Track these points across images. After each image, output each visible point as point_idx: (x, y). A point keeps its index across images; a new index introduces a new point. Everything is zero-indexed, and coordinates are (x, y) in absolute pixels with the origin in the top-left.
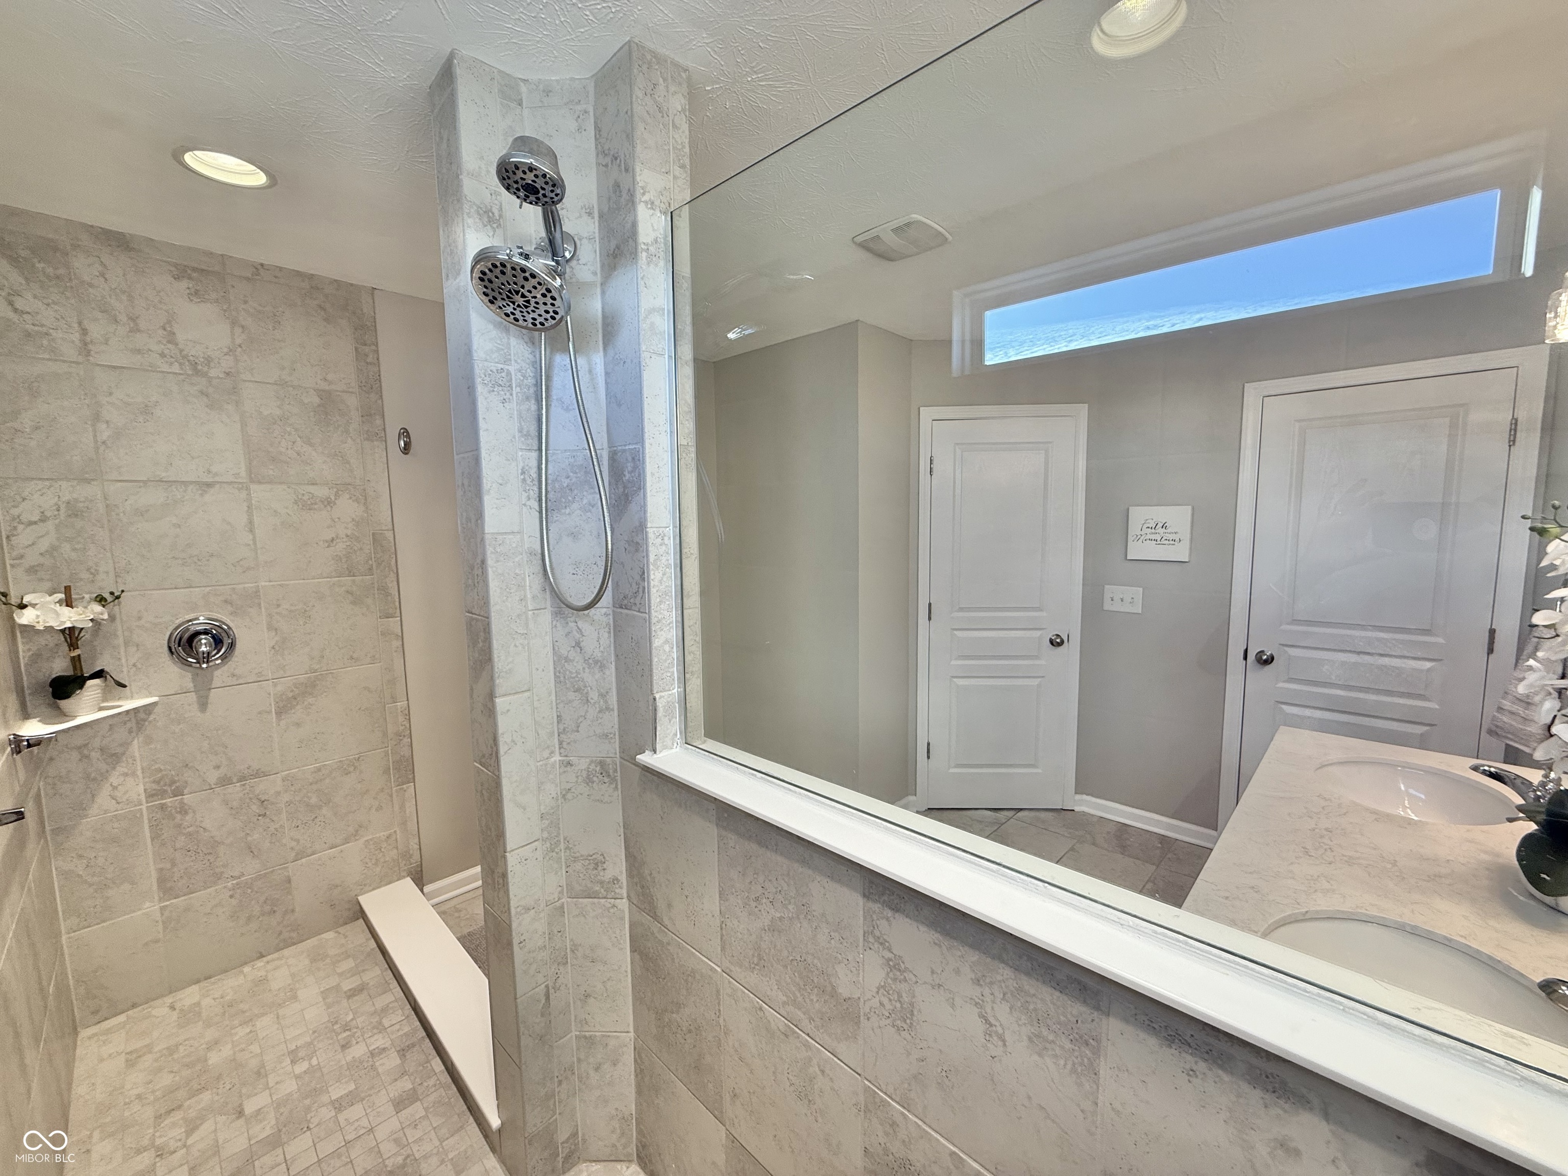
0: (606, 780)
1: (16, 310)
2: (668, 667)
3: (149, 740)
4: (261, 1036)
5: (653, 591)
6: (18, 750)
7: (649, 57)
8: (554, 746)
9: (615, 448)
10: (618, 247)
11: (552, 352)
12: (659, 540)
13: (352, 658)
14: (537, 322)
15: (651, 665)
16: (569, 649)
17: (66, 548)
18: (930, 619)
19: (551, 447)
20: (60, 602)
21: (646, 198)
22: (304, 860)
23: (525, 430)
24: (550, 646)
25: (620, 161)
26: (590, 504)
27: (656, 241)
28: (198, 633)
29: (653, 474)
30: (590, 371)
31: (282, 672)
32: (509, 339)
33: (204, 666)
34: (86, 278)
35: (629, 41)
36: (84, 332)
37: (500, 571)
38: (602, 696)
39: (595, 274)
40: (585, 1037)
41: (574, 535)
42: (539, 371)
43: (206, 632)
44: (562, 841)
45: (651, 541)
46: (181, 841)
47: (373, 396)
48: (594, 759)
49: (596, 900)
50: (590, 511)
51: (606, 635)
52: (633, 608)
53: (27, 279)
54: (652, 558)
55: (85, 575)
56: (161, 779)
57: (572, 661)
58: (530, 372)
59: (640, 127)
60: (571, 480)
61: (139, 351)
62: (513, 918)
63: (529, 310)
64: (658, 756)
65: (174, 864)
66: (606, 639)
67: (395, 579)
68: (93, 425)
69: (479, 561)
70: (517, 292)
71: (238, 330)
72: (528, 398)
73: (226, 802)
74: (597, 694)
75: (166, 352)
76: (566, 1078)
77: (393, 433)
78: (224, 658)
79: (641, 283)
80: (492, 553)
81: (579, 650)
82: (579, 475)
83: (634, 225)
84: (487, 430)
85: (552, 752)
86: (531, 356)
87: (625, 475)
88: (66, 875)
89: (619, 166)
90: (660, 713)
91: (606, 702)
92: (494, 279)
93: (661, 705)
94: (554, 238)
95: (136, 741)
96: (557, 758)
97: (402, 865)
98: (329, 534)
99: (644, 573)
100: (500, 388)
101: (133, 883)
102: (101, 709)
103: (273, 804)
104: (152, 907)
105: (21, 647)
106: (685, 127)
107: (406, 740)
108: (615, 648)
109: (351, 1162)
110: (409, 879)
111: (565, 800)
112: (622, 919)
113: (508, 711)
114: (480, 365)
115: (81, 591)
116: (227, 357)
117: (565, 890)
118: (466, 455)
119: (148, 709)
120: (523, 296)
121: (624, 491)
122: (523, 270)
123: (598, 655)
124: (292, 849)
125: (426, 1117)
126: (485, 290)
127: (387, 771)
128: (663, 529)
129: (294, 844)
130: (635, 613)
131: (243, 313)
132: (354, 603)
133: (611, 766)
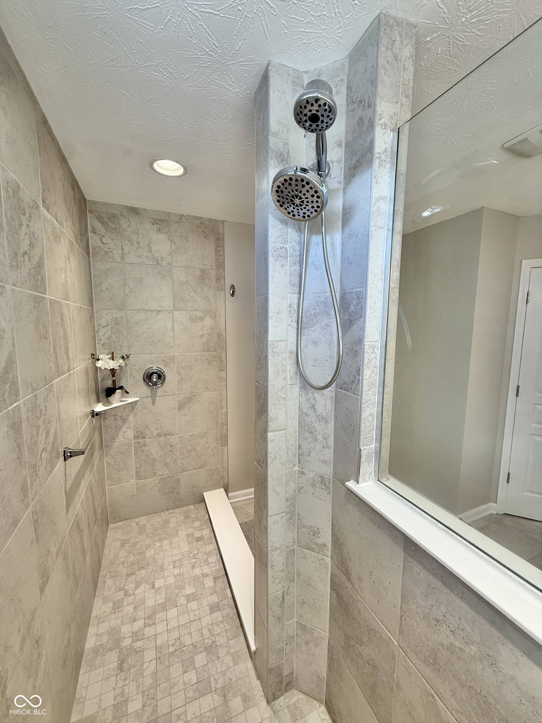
0: (324, 487)
1: (103, 243)
2: (371, 431)
3: (135, 415)
4: (164, 549)
5: (365, 382)
6: (93, 416)
7: (391, 22)
8: (296, 461)
9: (345, 291)
10: (358, 161)
11: (310, 235)
12: (371, 350)
13: (207, 388)
14: (306, 215)
15: (360, 428)
16: (308, 408)
17: (114, 336)
18: (517, 395)
19: (306, 291)
20: (110, 358)
21: (381, 122)
22: (185, 473)
23: (293, 282)
24: (297, 405)
25: (365, 102)
26: (326, 325)
27: (386, 151)
28: (153, 373)
29: (371, 307)
30: (332, 244)
31: (181, 392)
32: (287, 229)
33: (155, 387)
34: (125, 228)
35: (379, 14)
36: (123, 250)
37: (274, 363)
38: (325, 438)
39: (340, 183)
40: (301, 624)
41: (315, 343)
42: (302, 247)
43: (156, 373)
44: (296, 514)
45: (366, 351)
46: (144, 457)
47: (221, 270)
48: (318, 473)
49: (312, 553)
50: (326, 329)
51: (330, 403)
52: (350, 390)
53: (106, 230)
54: (366, 361)
55: (119, 348)
56: (139, 431)
57: (309, 416)
58: (297, 248)
59: (381, 72)
60: (316, 311)
61: (139, 256)
62: (269, 553)
63: (302, 207)
64: (360, 486)
65: (141, 466)
66: (330, 406)
67: (225, 354)
68: (124, 288)
69: (264, 356)
70: (297, 196)
71: (173, 245)
72: (295, 264)
73: (159, 444)
74: (322, 437)
75: (148, 256)
76: (290, 642)
77: (228, 287)
78: (162, 384)
79: (374, 180)
80: (271, 352)
81: (313, 410)
82: (321, 308)
83: (372, 142)
84: (273, 282)
85: (294, 465)
86: (298, 239)
87: (350, 308)
88: (108, 463)
89: (364, 106)
90: (363, 459)
91: (327, 442)
92: (284, 190)
93: (364, 455)
94: (321, 159)
95: (131, 415)
96: (296, 468)
97: (221, 482)
98: (201, 333)
99: (359, 370)
100: (281, 258)
101: (128, 471)
102: (121, 401)
103: (175, 447)
104: (133, 481)
105: (99, 375)
106: (411, 68)
107: (225, 427)
108: (335, 411)
109: (191, 633)
110: (223, 489)
111: (300, 492)
112: (327, 568)
113: (274, 440)
114: (272, 246)
115: (118, 355)
116: (169, 257)
117: (296, 542)
118: (261, 297)
119: (136, 402)
120: (300, 198)
121: (349, 317)
122: (302, 180)
123: (324, 414)
124: (181, 467)
125: (222, 622)
126: (278, 198)
127: (217, 440)
128: (375, 343)
129: (181, 465)
130: (351, 394)
131: (175, 237)
132: (208, 364)
133: (327, 480)
